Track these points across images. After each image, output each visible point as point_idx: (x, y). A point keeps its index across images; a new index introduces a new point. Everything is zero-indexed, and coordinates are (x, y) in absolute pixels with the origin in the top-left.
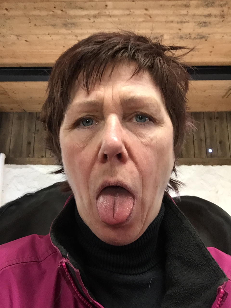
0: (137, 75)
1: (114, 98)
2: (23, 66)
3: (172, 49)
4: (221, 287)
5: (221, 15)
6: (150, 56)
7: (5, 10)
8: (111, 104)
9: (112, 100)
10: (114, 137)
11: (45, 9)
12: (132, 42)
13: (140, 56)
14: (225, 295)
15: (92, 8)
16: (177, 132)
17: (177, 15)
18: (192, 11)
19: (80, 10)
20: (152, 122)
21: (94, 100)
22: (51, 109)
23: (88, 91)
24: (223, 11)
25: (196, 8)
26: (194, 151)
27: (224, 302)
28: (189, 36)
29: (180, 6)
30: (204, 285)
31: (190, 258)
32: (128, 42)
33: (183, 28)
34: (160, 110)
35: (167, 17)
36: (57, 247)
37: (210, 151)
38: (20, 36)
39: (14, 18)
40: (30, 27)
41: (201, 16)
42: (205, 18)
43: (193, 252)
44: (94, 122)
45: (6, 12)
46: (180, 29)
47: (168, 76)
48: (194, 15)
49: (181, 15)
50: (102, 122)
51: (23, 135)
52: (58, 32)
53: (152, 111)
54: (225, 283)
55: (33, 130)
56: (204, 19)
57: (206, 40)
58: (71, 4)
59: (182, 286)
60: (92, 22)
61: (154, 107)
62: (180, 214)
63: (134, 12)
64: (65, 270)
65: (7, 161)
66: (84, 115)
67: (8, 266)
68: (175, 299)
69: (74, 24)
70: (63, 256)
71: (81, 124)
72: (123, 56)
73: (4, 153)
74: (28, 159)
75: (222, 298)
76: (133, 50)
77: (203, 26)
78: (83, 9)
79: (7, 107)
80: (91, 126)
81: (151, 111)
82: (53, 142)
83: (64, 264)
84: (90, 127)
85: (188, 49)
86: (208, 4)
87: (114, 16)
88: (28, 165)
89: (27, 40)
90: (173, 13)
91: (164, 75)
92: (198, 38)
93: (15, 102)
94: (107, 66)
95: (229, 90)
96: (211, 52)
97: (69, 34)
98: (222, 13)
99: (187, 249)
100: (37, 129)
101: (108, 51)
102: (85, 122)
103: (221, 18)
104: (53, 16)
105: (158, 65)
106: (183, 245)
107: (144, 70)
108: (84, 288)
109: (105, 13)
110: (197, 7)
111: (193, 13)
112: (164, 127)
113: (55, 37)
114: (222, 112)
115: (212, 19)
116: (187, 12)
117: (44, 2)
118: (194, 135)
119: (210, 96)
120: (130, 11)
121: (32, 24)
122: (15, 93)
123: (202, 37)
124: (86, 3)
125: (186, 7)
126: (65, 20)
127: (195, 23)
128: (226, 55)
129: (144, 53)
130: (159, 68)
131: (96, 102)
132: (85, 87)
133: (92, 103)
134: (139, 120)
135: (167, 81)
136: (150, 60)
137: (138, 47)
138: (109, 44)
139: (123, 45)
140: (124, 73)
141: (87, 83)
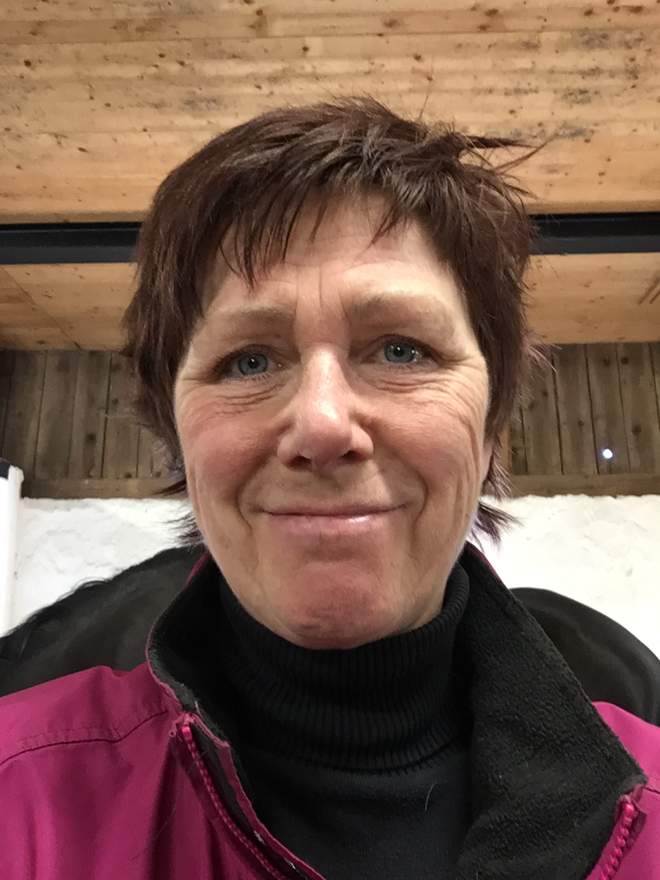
1: (326, 300)
2: (72, 220)
4: (627, 797)
5: (627, 71)
6: (423, 181)
7: (24, 66)
8: (318, 319)
9: (321, 306)
11: (136, 60)
13: (395, 179)
14: (640, 819)
15: (267, 54)
17: (504, 73)
18: (546, 60)
19: (231, 63)
21: (270, 307)
24: (633, 60)
25: (557, 52)
26: (561, 455)
27: (635, 839)
28: (539, 129)
29: (512, 46)
30: (580, 799)
31: (541, 723)
32: (360, 141)
33: (522, 107)
34: (452, 330)
35: (475, 77)
36: (167, 684)
37: (607, 454)
38: (66, 137)
39: (50, 87)
40: (93, 110)
41: (571, 73)
42: (583, 78)
45: (25, 70)
46: (512, 112)
47: (473, 229)
48: (552, 72)
49: (515, 71)
51: (72, 415)
52: (172, 123)
55: (102, 397)
56: (580, 83)
57: (587, 141)
58: (206, 45)
59: (517, 802)
60: (267, 96)
61: (436, 321)
63: (383, 65)
64: (189, 746)
65: (29, 490)
67: (24, 752)
68: (497, 839)
69: (214, 101)
70: (183, 706)
73: (20, 468)
74: (87, 482)
75: (631, 828)
76: (375, 163)
77: (578, 103)
78: (239, 60)
79: (27, 335)
81: (429, 334)
82: (156, 411)
83: (186, 729)
86: (591, 40)
87: (328, 76)
88: (87, 500)
89: (84, 147)
90: (494, 65)
91: (463, 229)
92: (564, 136)
93: (53, 322)
96: (602, 174)
97: (202, 129)
98: (631, 65)
99: (532, 700)
100: (113, 397)
101: (308, 165)
102: (247, 366)
103: (629, 78)
104: (157, 78)
105: (444, 204)
106: (520, 689)
107: (406, 219)
108: (241, 795)
109: (303, 68)
110: (560, 48)
111: (548, 66)
113: (163, 139)
114: (640, 344)
115: (604, 82)
116: (533, 62)
117: (132, 41)
118: (560, 409)
119: (602, 298)
120: (373, 64)
121: (98, 104)
122: (50, 297)
123: (577, 133)
124: (248, 42)
125: (528, 48)
126: (191, 89)
127: (555, 92)
128: (644, 181)
129: (406, 170)
130: (449, 211)
131: (275, 312)
132: (241, 270)
133: (265, 313)
134: (393, 357)
135: (472, 245)
136: (424, 190)
137: (388, 154)
138: (307, 145)
139: (349, 149)
140: (350, 229)
141: (248, 259)
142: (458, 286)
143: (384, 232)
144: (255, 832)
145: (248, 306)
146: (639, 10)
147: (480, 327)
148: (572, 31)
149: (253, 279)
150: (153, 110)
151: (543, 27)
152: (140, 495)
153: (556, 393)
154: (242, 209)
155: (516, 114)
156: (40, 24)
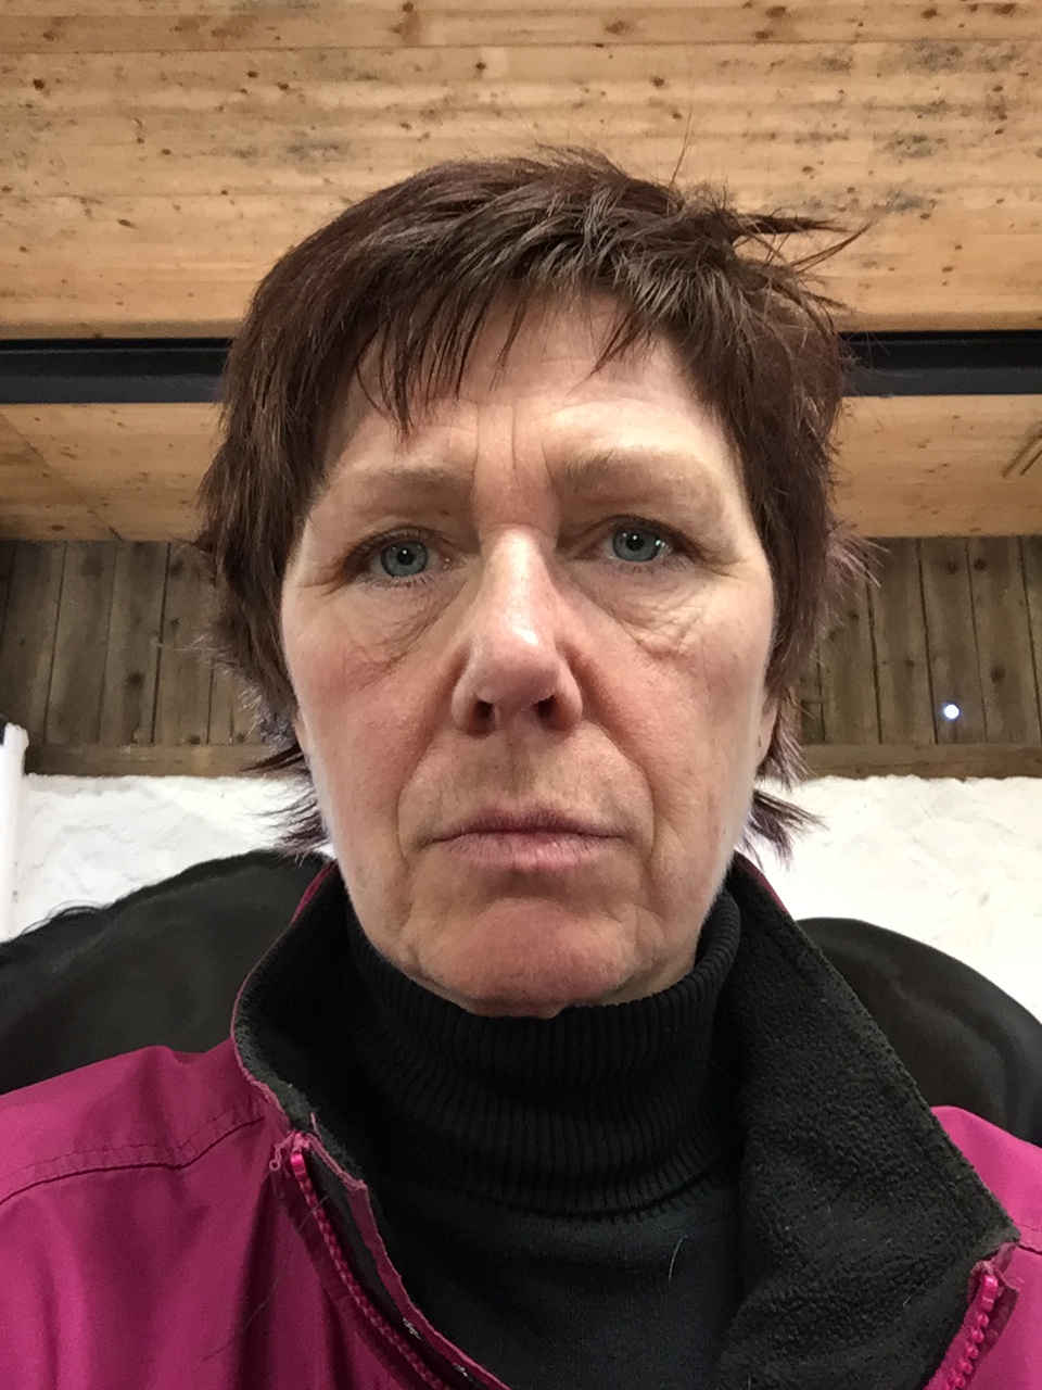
0: (622, 354)
1: (521, 459)
2: (107, 335)
3: (766, 231)
4: (987, 1265)
5: (988, 107)
6: (678, 274)
7: (34, 88)
8: (509, 487)
9: (514, 467)
10: (525, 628)
11: (211, 81)
12: (597, 209)
13: (634, 271)
14: (1006, 1299)
15: (419, 74)
16: (791, 595)
17: (795, 107)
18: (862, 88)
19: (363, 87)
20: (683, 559)
21: (433, 467)
22: (242, 495)
23: (405, 428)
24: (999, 89)
25: (879, 75)
26: (879, 715)
27: (1000, 1332)
28: (849, 197)
29: (807, 66)
30: (913, 1265)
31: (851, 1144)
32: (581, 211)
33: (822, 163)
34: (720, 510)
35: (750, 114)
36: (265, 1085)
37: (951, 712)
38: (99, 202)
39: (72, 122)
40: (142, 160)
41: (901, 109)
42: (920, 117)
43: (866, 1119)
44: (434, 558)
45: (34, 95)
46: (807, 169)
47: (754, 355)
48: (870, 106)
49: (812, 105)
50: (470, 562)
51: (105, 643)
52: (269, 181)
53: (685, 515)
54: (1005, 1247)
55: (153, 617)
56: (915, 125)
57: (925, 217)
58: (322, 58)
59: (814, 1270)
60: (419, 140)
61: (694, 494)
62: (806, 956)
63: (603, 93)
64: (302, 1186)
65: (36, 762)
66: (387, 523)
67: (37, 1184)
68: (782, 1328)
69: (335, 147)
70: (291, 1121)
71: (378, 568)
72: (559, 275)
73: (23, 727)
74: (128, 750)
75: (992, 1315)
76: (602, 245)
77: (912, 156)
78: (375, 81)
79: (36, 517)
80: (421, 575)
81: (682, 513)
82: (250, 637)
83: (297, 1159)
84: (415, 581)
85: (841, 230)
86: (932, 56)
87: (517, 111)
88: (128, 779)
89: (128, 218)
90: (779, 95)
91: (738, 352)
92: (889, 209)
93: (77, 496)
94: (489, 315)
95: (1033, 440)
96: (948, 269)
97: (315, 192)
98: (996, 97)
99: (838, 1107)
100: (170, 616)
101: (497, 247)
102: (394, 560)
103: (992, 119)
104: (245, 110)
105: (710, 312)
106: (819, 1089)
107: (650, 334)
108: (386, 1264)
109: (476, 96)
110: (884, 70)
111: (864, 99)
112: (735, 577)
113: (254, 207)
114: (1004, 538)
115: (951, 124)
116: (841, 92)
117: (206, 51)
118: (876, 640)
119: (945, 465)
120: (587, 91)
121: (150, 149)
122: (72, 456)
123: (910, 204)
124: (390, 53)
125: (834, 69)
126: (299, 128)
127: (876, 137)
128: (1014, 282)
129: (652, 258)
130: (717, 324)
131: (441, 475)
132: (389, 408)
133: (424, 475)
134: (626, 551)
135: (752, 379)
136: (678, 289)
137: (624, 231)
138: (496, 216)
139: (560, 223)
140: (562, 349)
141: (401, 388)
142: (729, 441)
143: (616, 351)
144: (404, 1320)
145: (400, 463)
146: (1009, 10)
147: (763, 507)
148: (903, 42)
149: (409, 423)
150: (237, 160)
151: (858, 35)
152: (213, 772)
153: (871, 615)
154: (393, 311)
155: (811, 174)
156: (58, 21)
